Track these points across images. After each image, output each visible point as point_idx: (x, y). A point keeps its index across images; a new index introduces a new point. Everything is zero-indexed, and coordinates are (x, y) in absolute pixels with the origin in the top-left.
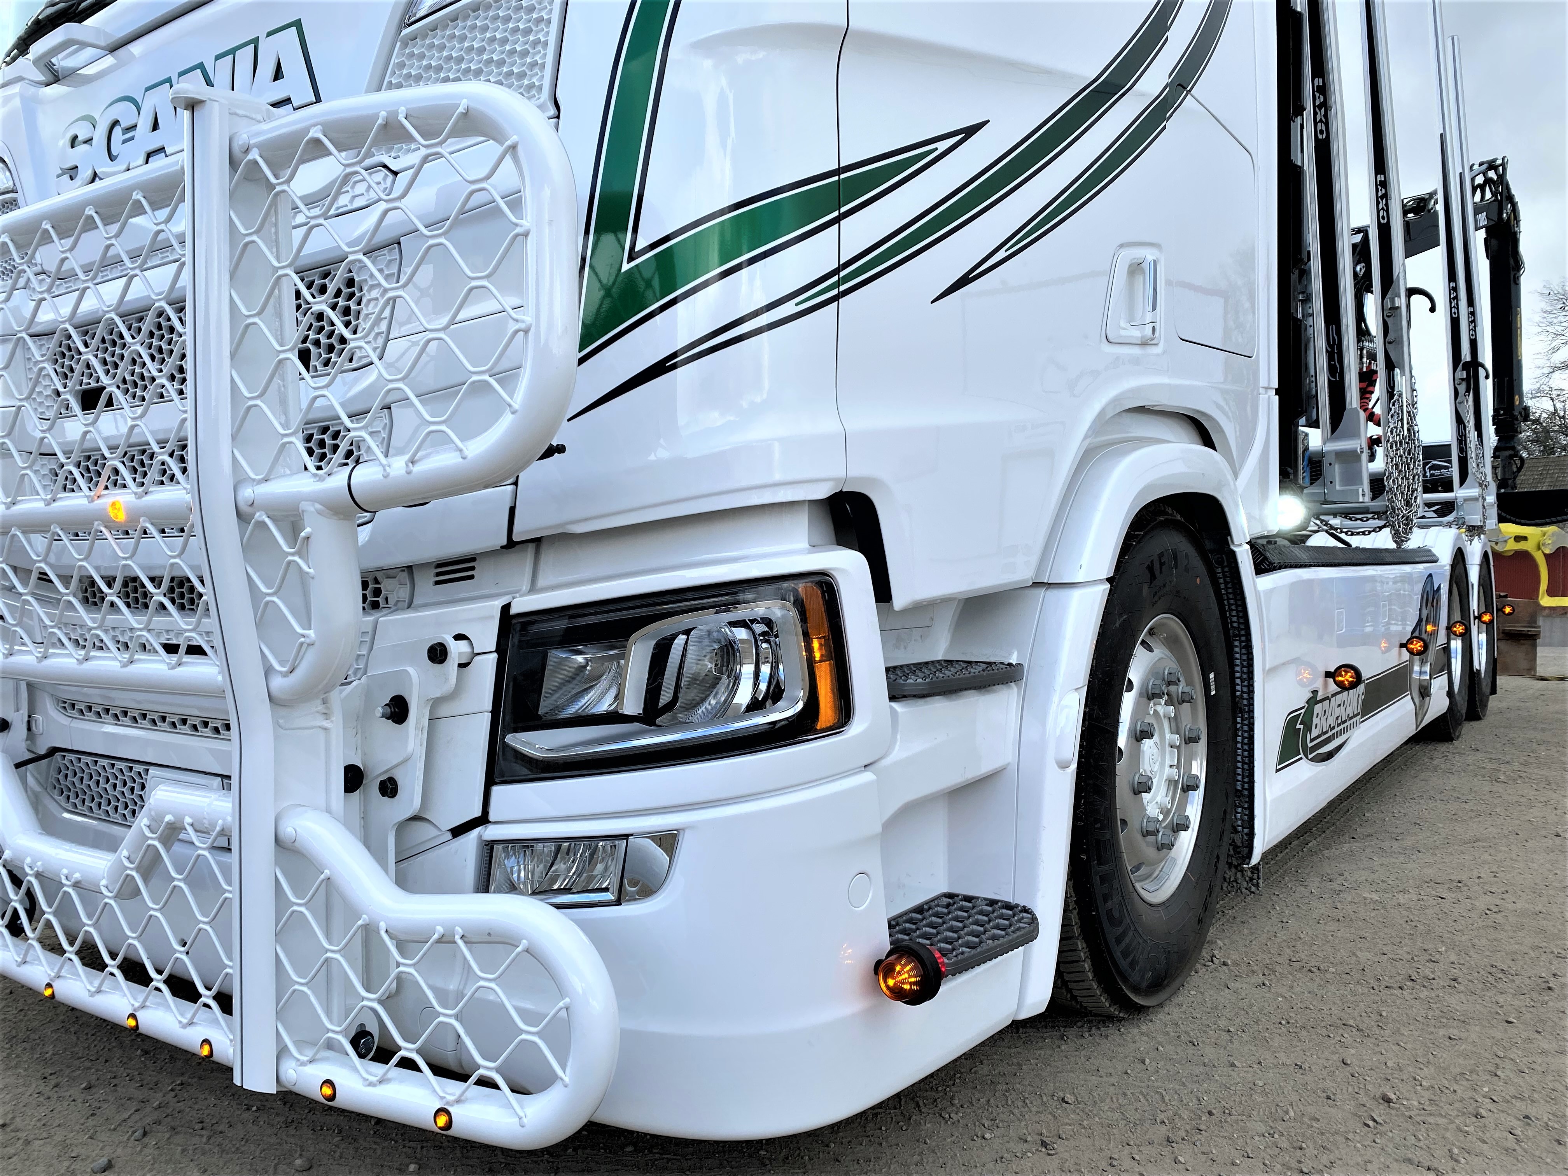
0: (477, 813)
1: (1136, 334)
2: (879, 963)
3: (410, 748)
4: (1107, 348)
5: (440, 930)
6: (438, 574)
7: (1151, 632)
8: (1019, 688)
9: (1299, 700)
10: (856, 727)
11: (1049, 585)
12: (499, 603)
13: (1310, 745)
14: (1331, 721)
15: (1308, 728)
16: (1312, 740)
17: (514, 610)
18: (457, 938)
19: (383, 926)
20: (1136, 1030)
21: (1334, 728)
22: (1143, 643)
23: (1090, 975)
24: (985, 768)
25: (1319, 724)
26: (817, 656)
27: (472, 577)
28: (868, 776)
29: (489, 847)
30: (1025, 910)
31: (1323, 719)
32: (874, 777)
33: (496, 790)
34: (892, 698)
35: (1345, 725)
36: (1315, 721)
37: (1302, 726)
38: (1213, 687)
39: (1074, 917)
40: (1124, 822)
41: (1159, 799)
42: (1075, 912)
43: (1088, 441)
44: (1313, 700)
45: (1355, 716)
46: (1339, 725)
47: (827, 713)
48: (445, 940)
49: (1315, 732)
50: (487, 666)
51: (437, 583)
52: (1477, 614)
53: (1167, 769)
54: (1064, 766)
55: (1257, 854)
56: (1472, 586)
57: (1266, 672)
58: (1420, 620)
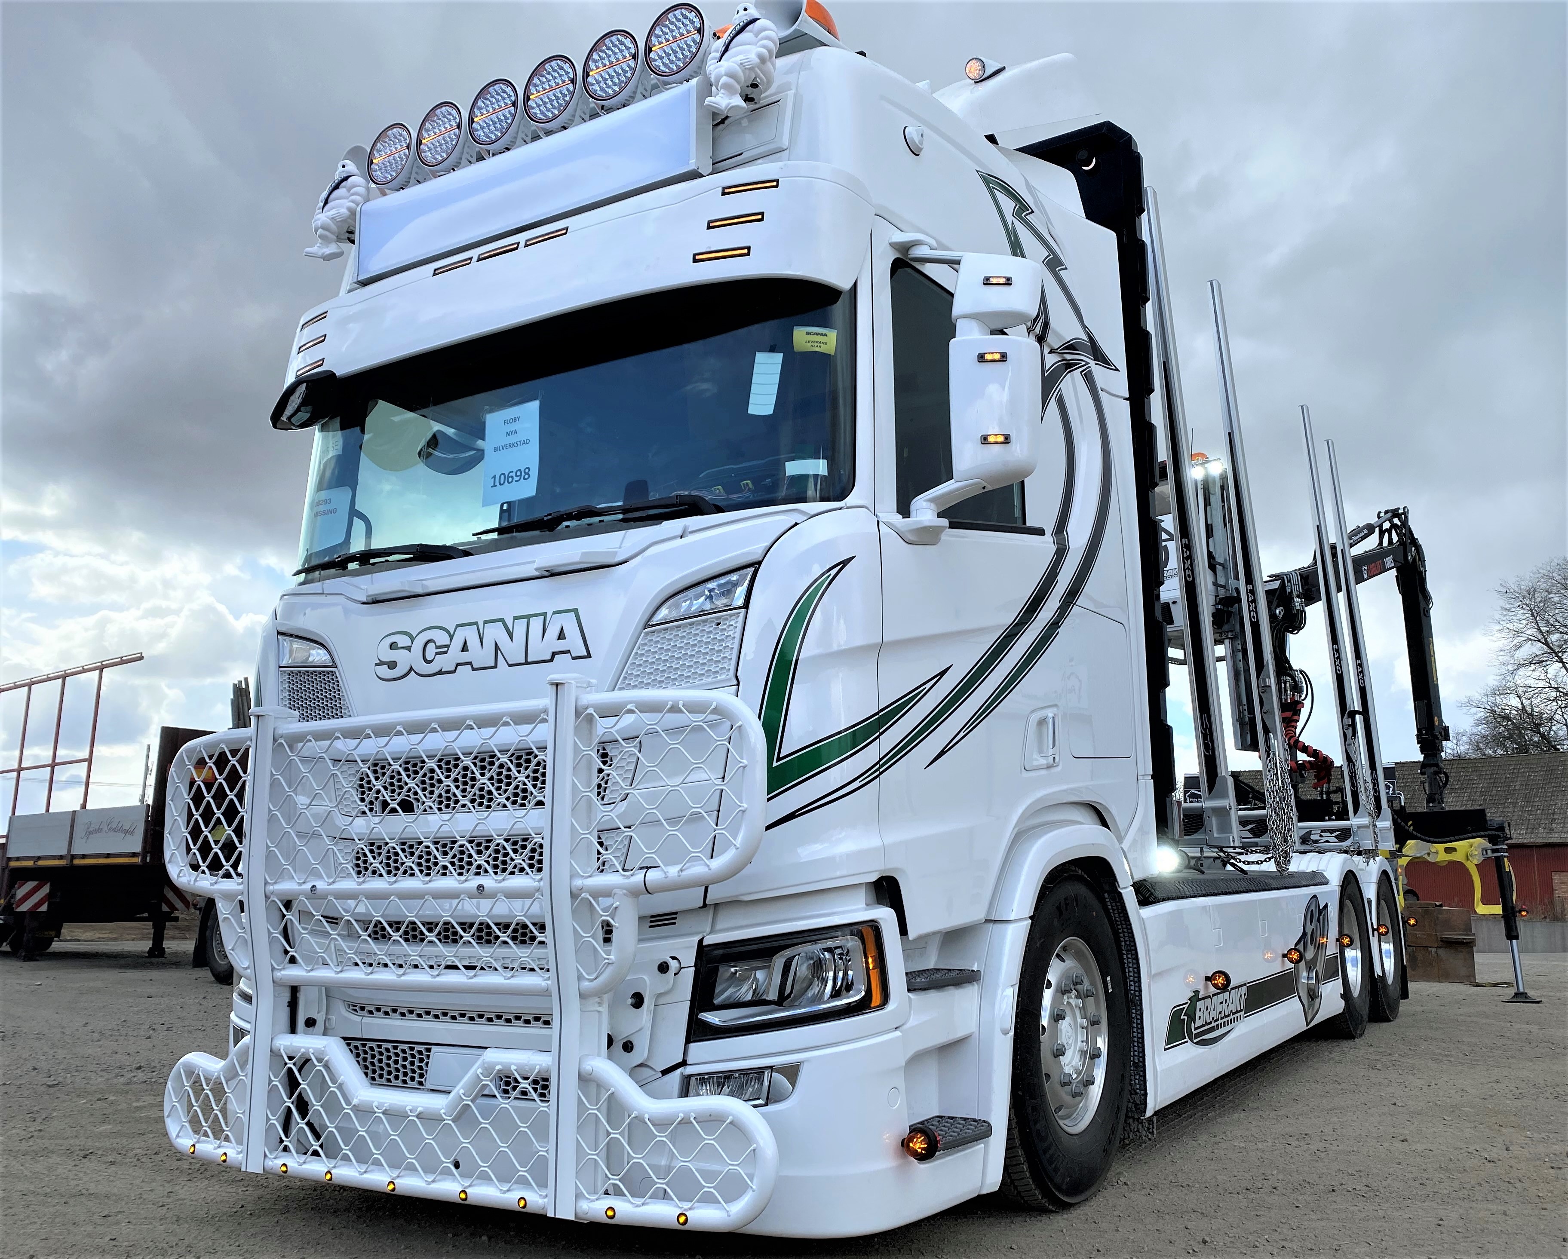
0: (679, 1059)
1: (1043, 762)
2: (903, 1140)
3: (644, 1022)
4: (1026, 775)
5: (681, 1115)
6: (651, 922)
7: (1064, 948)
8: (976, 986)
9: (1183, 997)
10: (891, 1006)
11: (995, 921)
12: (697, 938)
13: (1194, 1032)
14: (1214, 1014)
15: (1192, 1018)
16: (1196, 1029)
17: (705, 943)
18: (692, 1119)
19: (647, 1116)
20: (1060, 1218)
21: (1217, 1020)
22: (1058, 956)
23: (1028, 1174)
24: (960, 1034)
25: (1202, 1016)
26: (871, 966)
27: (675, 923)
28: (898, 1033)
29: (687, 1079)
30: (985, 1123)
31: (1206, 1013)
32: (900, 1034)
33: (692, 1046)
34: (909, 990)
35: (1229, 1018)
36: (1198, 1014)
37: (1186, 1018)
38: (1110, 987)
39: (1016, 1132)
40: (1048, 1076)
41: (1074, 1063)
42: (1016, 1130)
43: (1016, 829)
44: (1195, 997)
45: (1237, 1012)
46: (1222, 1018)
47: (876, 999)
48: (686, 1120)
49: (1198, 1023)
50: (688, 975)
51: (651, 927)
52: (1375, 927)
53: (1079, 1043)
54: (1005, 1033)
55: (1149, 1113)
56: (1370, 902)
57: (1152, 977)
58: (1304, 934)
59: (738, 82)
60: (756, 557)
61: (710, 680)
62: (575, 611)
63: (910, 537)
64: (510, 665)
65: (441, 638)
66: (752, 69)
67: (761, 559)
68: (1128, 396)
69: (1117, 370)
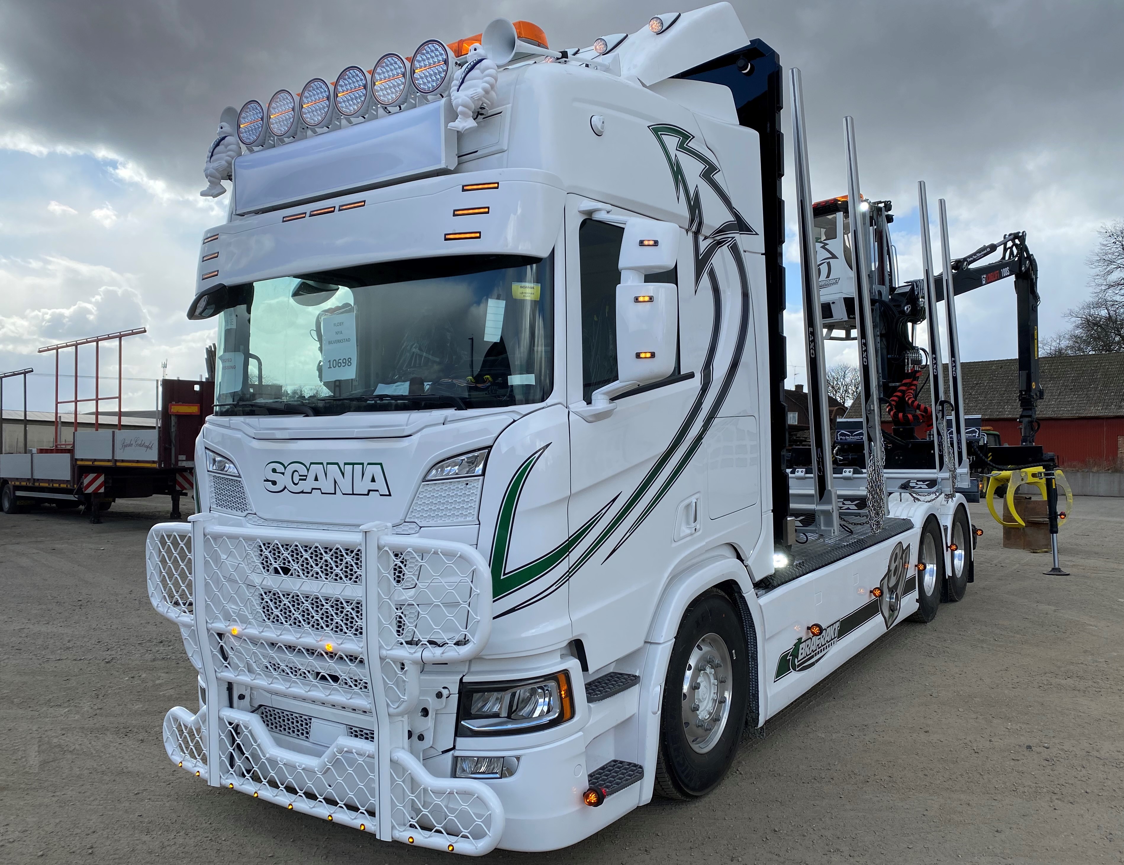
0: (452, 746)
1: (688, 531)
2: (585, 793)
3: (429, 725)
4: (674, 545)
5: (449, 790)
7: (703, 640)
8: (639, 685)
9: (790, 645)
10: (577, 717)
11: (651, 643)
12: (459, 678)
13: (797, 664)
14: (813, 648)
15: (796, 656)
16: (798, 662)
17: (464, 681)
18: (455, 793)
19: (429, 788)
20: (693, 806)
21: (816, 651)
22: (697, 648)
23: (671, 786)
24: (628, 716)
25: (804, 653)
26: (563, 696)
28: (581, 733)
30: (641, 767)
31: (807, 649)
32: (582, 734)
33: (458, 739)
34: (589, 703)
36: (801, 652)
37: (791, 657)
38: (734, 656)
39: (663, 765)
40: (687, 724)
41: (707, 708)
42: (664, 763)
43: (669, 578)
44: (800, 641)
46: (819, 648)
47: (568, 714)
48: (451, 793)
49: (801, 657)
50: (455, 698)
52: (949, 545)
53: (712, 694)
54: (655, 713)
55: (761, 722)
56: (946, 529)
57: (765, 640)
58: (889, 570)
59: (470, 109)
60: (490, 443)
61: (462, 519)
62: (381, 464)
63: (591, 419)
64: (343, 494)
65: (303, 471)
66: (479, 99)
67: (492, 445)
68: (764, 252)
69: (757, 234)
